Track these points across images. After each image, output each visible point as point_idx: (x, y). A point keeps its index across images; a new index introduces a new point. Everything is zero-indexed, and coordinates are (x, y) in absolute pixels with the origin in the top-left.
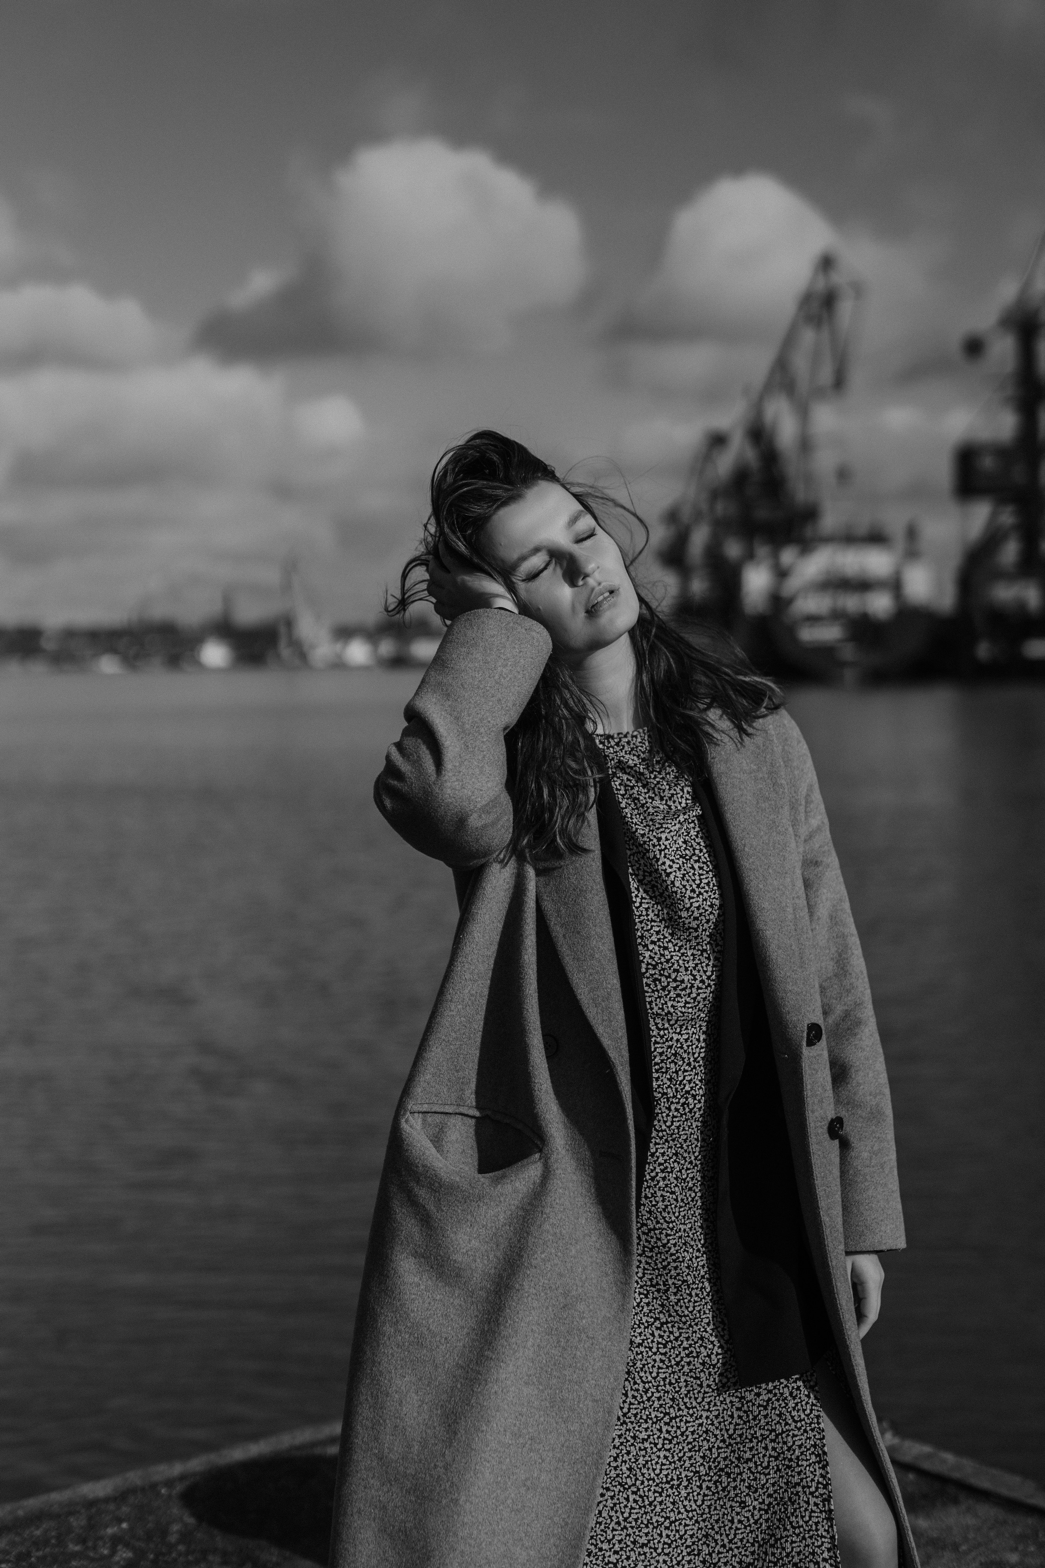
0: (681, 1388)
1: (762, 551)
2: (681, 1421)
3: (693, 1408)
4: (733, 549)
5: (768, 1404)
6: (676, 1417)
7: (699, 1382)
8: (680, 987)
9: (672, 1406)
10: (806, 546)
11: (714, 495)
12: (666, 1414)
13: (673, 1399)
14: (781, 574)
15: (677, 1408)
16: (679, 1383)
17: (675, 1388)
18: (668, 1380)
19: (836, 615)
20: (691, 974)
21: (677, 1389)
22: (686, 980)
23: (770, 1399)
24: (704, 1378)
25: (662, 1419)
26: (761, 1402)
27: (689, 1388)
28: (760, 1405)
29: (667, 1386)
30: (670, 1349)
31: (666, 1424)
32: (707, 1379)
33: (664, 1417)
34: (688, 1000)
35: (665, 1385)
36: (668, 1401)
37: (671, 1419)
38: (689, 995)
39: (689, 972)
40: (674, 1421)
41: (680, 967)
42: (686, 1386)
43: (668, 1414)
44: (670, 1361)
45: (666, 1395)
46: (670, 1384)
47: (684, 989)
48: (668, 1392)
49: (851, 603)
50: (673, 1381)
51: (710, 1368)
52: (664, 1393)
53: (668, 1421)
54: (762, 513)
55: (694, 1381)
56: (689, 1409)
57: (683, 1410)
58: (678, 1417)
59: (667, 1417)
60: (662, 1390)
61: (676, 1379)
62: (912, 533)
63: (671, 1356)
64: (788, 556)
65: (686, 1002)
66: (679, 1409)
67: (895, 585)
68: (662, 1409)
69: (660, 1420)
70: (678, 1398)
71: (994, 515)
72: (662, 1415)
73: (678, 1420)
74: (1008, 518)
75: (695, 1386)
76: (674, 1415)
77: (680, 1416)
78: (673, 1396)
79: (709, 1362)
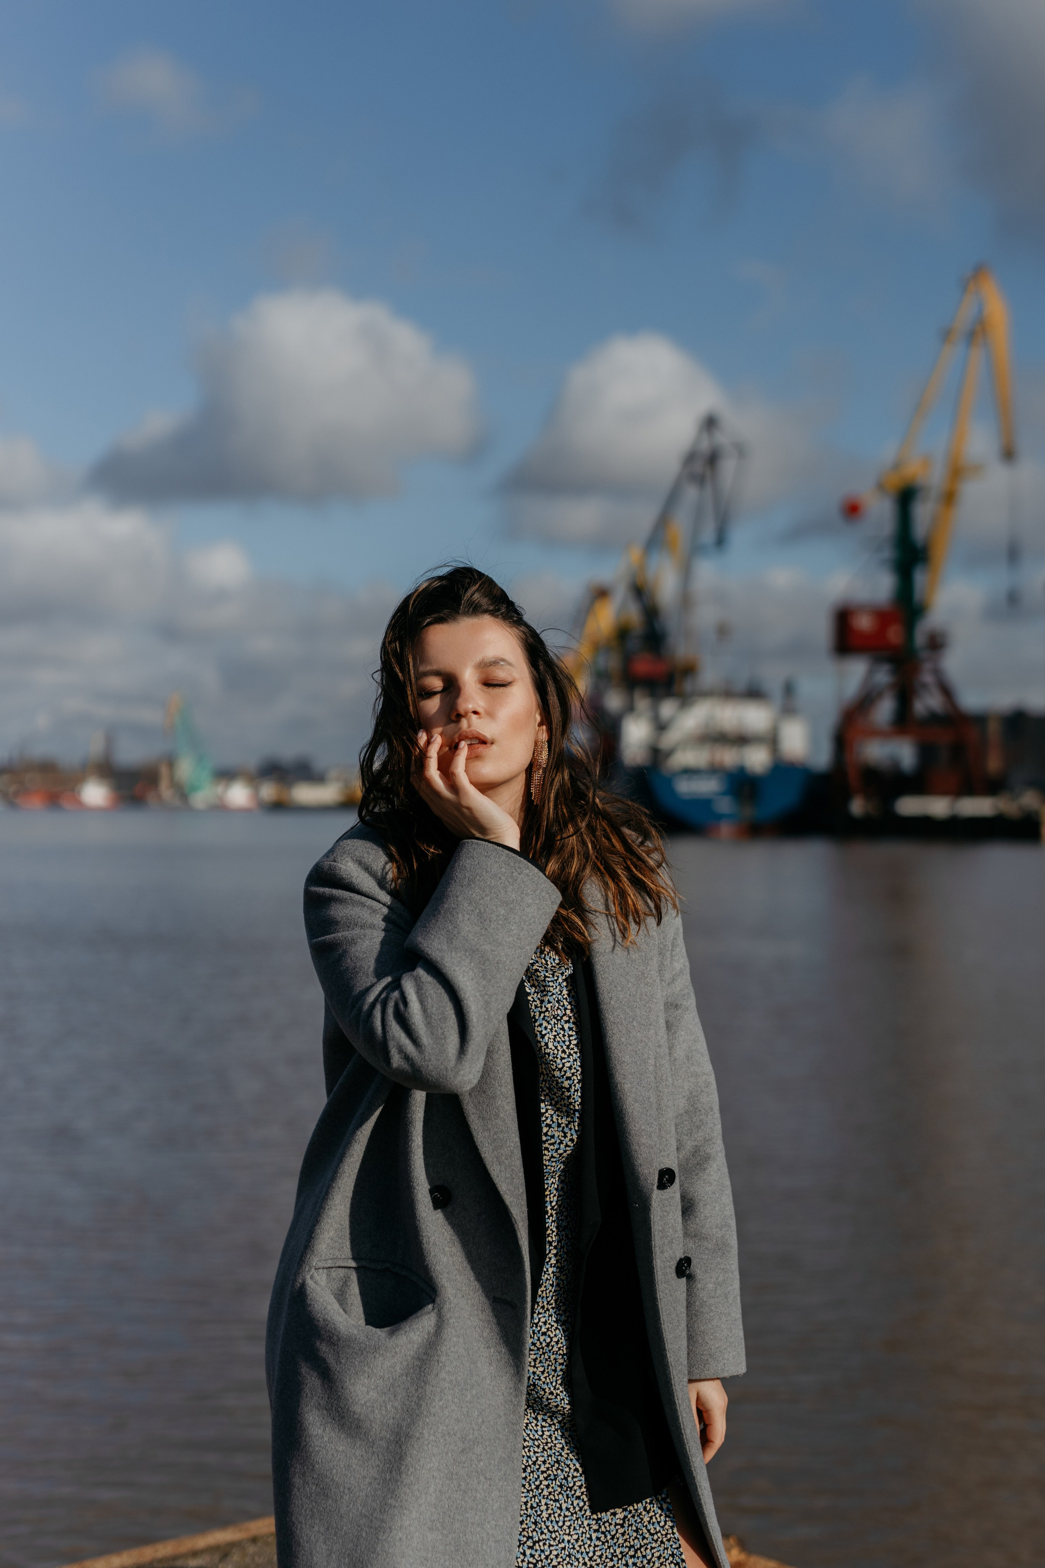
0: (542, 1511)
1: (642, 703)
2: (544, 1544)
3: (555, 1532)
4: (614, 701)
5: (624, 1522)
6: (540, 1540)
7: (558, 1505)
8: (549, 1142)
9: (534, 1530)
10: (685, 700)
11: (597, 647)
12: (529, 1538)
13: (535, 1523)
14: (661, 727)
15: (539, 1531)
16: (540, 1506)
17: (536, 1512)
18: (529, 1505)
19: (714, 770)
20: (563, 1131)
21: (539, 1513)
22: (556, 1135)
23: (625, 1517)
24: (563, 1501)
25: (525, 1543)
26: (618, 1522)
27: (550, 1511)
28: (616, 1524)
29: (529, 1510)
30: (530, 1473)
31: (529, 1547)
32: (565, 1502)
33: (528, 1540)
34: (555, 1155)
35: (527, 1509)
36: (530, 1524)
37: (534, 1543)
38: (557, 1150)
39: (561, 1129)
40: (537, 1544)
41: (553, 1122)
42: (547, 1509)
43: (532, 1538)
44: (530, 1485)
45: (528, 1518)
46: (532, 1507)
47: (553, 1144)
48: (530, 1516)
49: (728, 757)
50: (535, 1505)
51: (567, 1490)
52: (527, 1517)
53: (532, 1545)
54: (643, 665)
55: (554, 1504)
56: (551, 1532)
57: (546, 1534)
58: (541, 1541)
59: (530, 1540)
60: (525, 1514)
61: (537, 1503)
62: (789, 690)
63: (530, 1480)
64: (667, 709)
65: (552, 1157)
66: (542, 1533)
67: (772, 740)
68: (525, 1533)
69: (523, 1544)
70: (540, 1521)
71: (870, 673)
72: (525, 1539)
73: (541, 1544)
74: (883, 676)
75: (556, 1509)
76: (537, 1539)
77: (543, 1540)
78: (535, 1520)
79: (566, 1484)
